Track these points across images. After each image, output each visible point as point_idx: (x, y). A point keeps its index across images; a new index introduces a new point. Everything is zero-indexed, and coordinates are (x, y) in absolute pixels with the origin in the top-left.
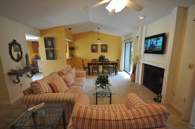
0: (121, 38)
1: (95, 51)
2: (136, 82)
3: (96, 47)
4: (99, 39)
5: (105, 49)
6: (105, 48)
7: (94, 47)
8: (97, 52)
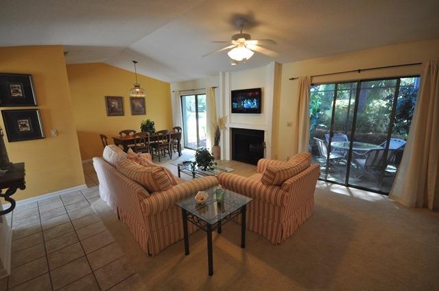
0: (168, 85)
1: (117, 111)
2: (222, 158)
3: (119, 104)
4: (137, 86)
5: (139, 107)
6: (141, 106)
7: (115, 104)
8: (123, 115)
